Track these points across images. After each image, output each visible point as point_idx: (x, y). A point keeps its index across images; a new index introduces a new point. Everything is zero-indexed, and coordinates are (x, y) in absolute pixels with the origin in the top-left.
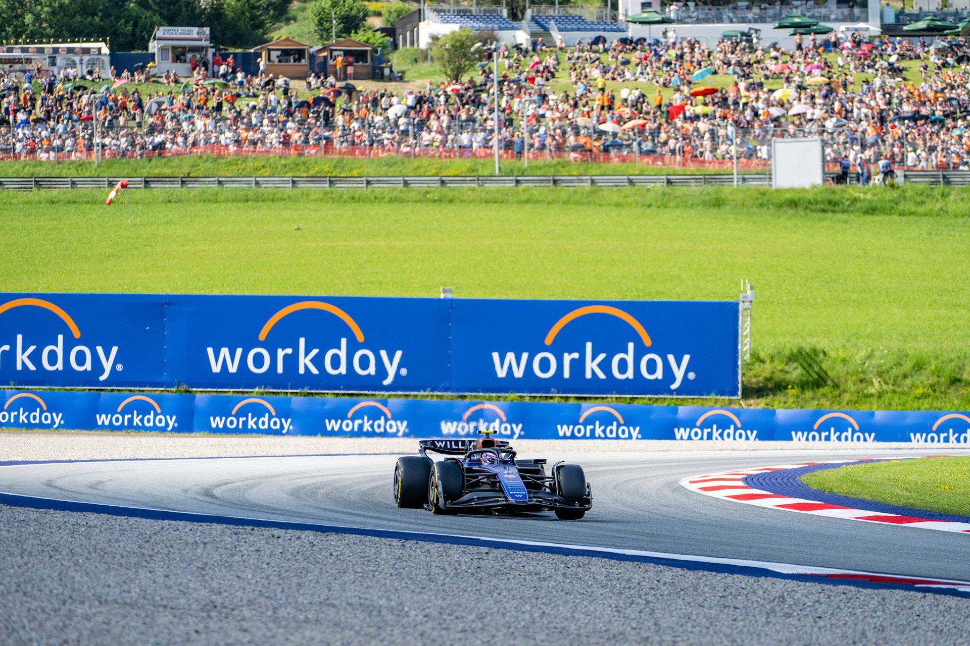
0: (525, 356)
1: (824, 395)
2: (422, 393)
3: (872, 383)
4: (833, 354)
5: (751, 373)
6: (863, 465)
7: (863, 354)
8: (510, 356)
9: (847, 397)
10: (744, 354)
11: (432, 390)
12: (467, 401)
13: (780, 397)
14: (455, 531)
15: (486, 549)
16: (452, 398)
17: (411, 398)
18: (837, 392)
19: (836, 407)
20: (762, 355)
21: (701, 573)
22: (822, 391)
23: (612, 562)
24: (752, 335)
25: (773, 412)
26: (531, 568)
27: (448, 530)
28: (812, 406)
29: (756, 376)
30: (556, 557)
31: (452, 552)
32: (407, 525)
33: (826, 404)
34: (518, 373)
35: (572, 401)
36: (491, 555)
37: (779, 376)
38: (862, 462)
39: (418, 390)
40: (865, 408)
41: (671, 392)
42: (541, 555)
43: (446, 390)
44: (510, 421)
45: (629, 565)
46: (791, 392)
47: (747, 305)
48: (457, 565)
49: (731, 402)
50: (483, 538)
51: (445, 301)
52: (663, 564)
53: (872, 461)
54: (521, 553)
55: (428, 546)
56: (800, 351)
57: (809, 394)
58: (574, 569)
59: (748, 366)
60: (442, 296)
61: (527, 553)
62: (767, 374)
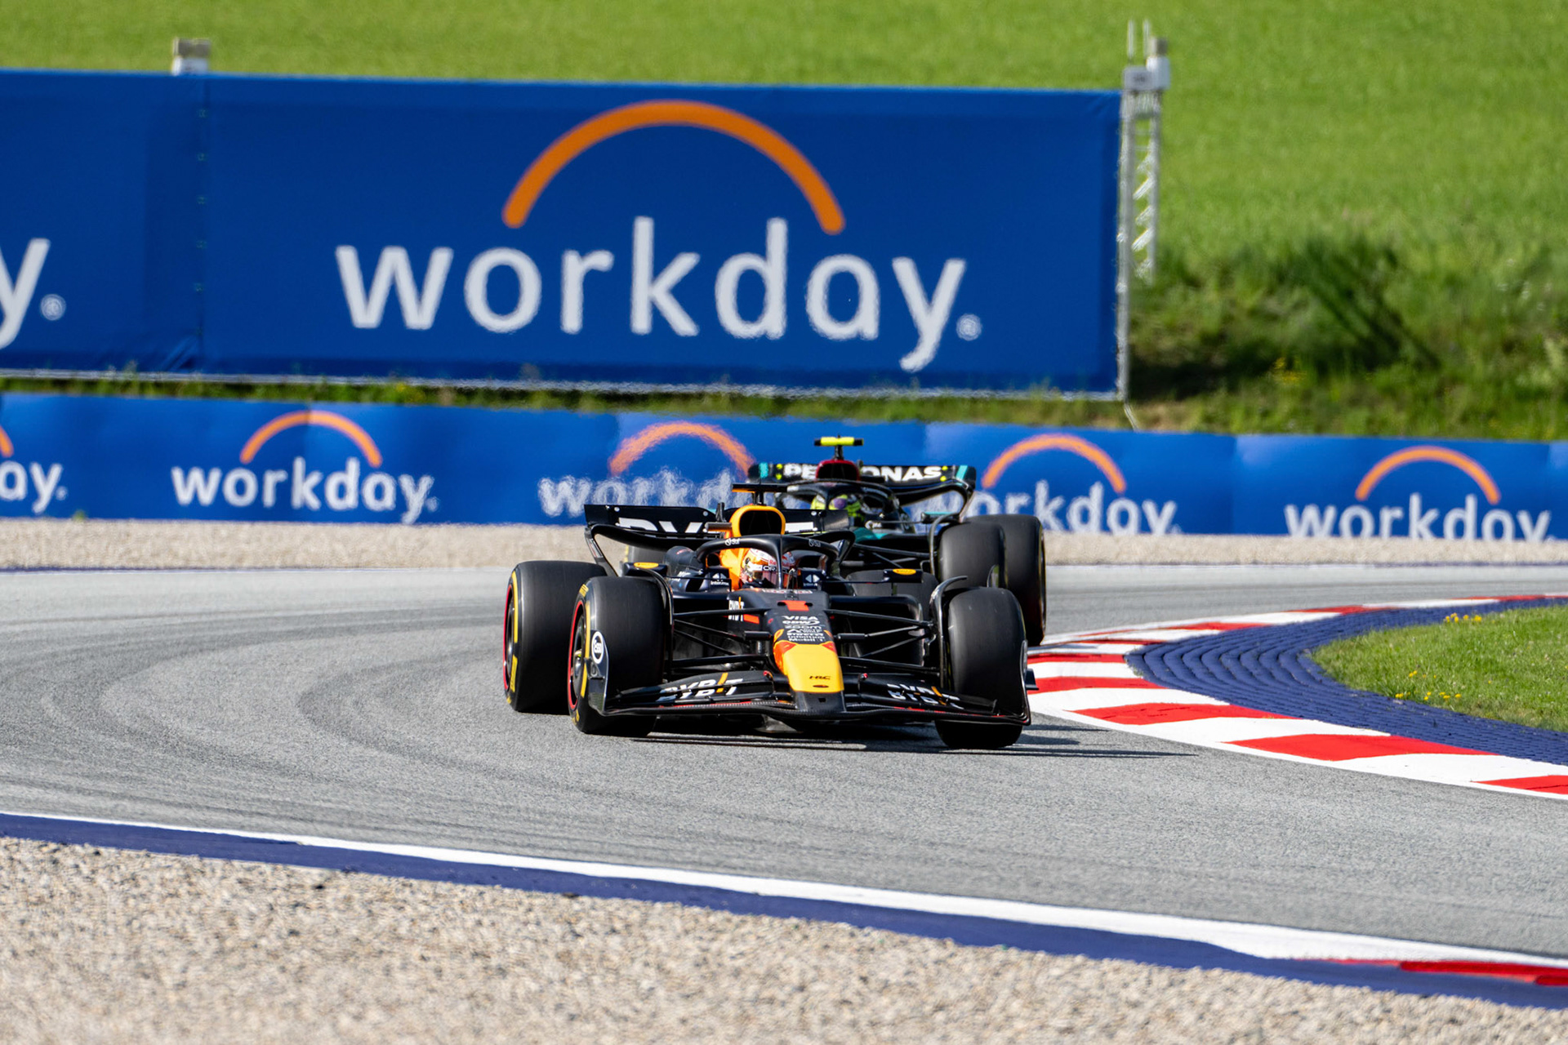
0: (441, 260)
1: (1391, 392)
2: (109, 375)
3: (1542, 356)
4: (1418, 261)
5: (1158, 320)
6: (1512, 615)
7: (1514, 259)
8: (394, 260)
9: (1461, 398)
10: (1136, 258)
11: (143, 368)
12: (252, 400)
13: (1251, 398)
14: (217, 817)
15: (314, 875)
16: (207, 391)
17: (74, 393)
18: (1429, 383)
19: (1427, 429)
20: (1194, 262)
21: (998, 954)
22: (1383, 377)
23: (717, 918)
24: (1161, 196)
25: (1228, 445)
26: (459, 937)
27: (192, 814)
28: (1353, 425)
29: (1172, 329)
30: (540, 900)
31: (204, 884)
32: (65, 797)
33: (1398, 419)
34: (420, 315)
35: (587, 409)
36: (331, 897)
37: (1248, 330)
38: (1508, 603)
39: (100, 366)
40: (1521, 432)
41: (903, 379)
42: (490, 893)
43: (189, 365)
44: (393, 467)
45: (768, 927)
46: (1288, 381)
47: (1147, 102)
48: (222, 923)
49: (1093, 411)
50: (306, 841)
51: (186, 82)
52: (879, 926)
53: (1541, 601)
54: (427, 886)
55: (132, 861)
56: (1316, 252)
57: (1341, 388)
58: (597, 942)
59: (1148, 297)
60: (177, 67)
61: (443, 887)
62: (1210, 322)
